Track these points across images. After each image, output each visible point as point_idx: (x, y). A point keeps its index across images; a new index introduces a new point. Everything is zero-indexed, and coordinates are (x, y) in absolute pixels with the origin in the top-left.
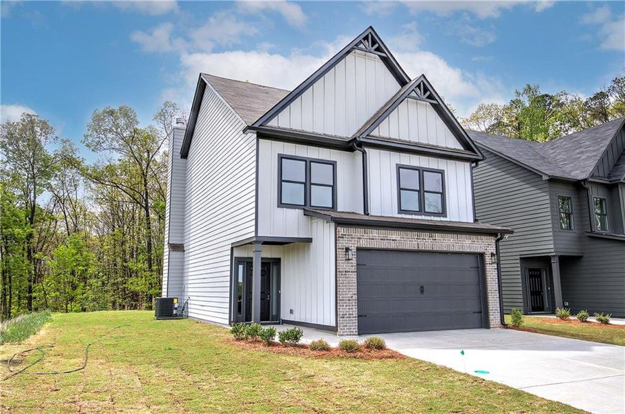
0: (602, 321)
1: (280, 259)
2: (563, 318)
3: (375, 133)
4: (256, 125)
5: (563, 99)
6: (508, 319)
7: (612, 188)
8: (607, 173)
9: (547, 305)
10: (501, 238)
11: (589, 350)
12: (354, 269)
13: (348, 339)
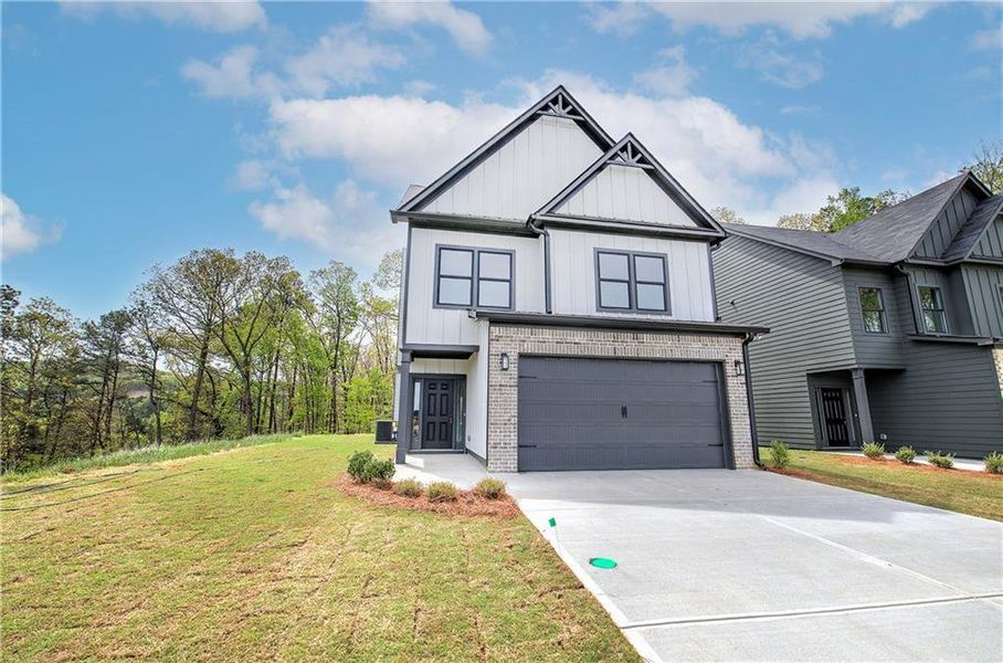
0: (939, 464)
1: (465, 376)
2: (873, 456)
4: (404, 210)
7: (949, 272)
8: (940, 251)
10: (751, 340)
12: (514, 382)
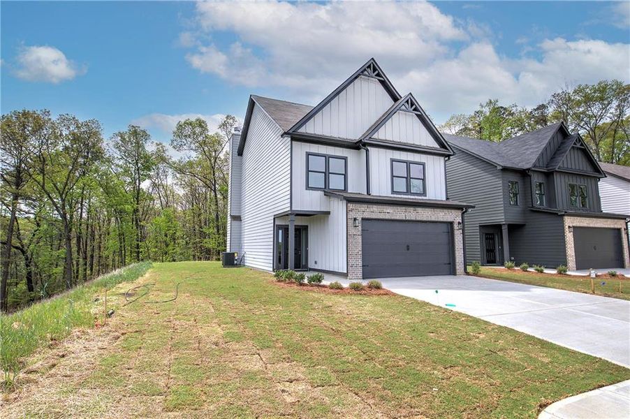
0: (538, 270)
1: (307, 226)
2: (509, 268)
3: (375, 136)
4: (291, 132)
5: (514, 110)
6: (470, 269)
7: (549, 175)
8: (546, 163)
9: (498, 259)
10: (466, 212)
11: (529, 291)
12: (360, 233)
13: (355, 281)
